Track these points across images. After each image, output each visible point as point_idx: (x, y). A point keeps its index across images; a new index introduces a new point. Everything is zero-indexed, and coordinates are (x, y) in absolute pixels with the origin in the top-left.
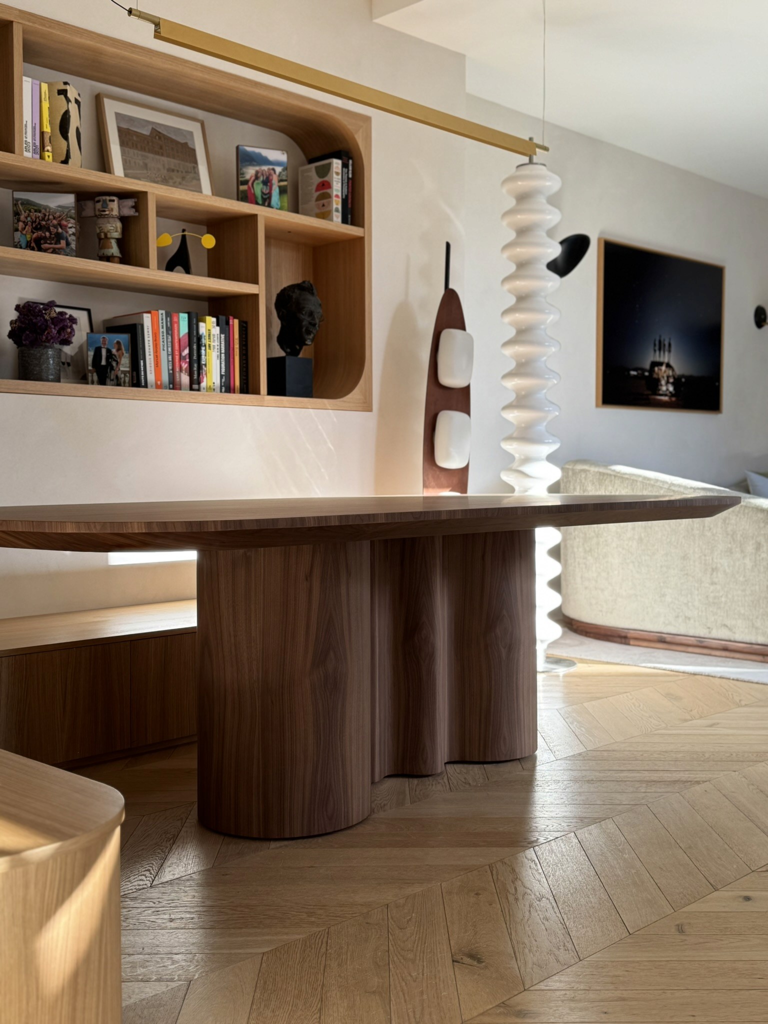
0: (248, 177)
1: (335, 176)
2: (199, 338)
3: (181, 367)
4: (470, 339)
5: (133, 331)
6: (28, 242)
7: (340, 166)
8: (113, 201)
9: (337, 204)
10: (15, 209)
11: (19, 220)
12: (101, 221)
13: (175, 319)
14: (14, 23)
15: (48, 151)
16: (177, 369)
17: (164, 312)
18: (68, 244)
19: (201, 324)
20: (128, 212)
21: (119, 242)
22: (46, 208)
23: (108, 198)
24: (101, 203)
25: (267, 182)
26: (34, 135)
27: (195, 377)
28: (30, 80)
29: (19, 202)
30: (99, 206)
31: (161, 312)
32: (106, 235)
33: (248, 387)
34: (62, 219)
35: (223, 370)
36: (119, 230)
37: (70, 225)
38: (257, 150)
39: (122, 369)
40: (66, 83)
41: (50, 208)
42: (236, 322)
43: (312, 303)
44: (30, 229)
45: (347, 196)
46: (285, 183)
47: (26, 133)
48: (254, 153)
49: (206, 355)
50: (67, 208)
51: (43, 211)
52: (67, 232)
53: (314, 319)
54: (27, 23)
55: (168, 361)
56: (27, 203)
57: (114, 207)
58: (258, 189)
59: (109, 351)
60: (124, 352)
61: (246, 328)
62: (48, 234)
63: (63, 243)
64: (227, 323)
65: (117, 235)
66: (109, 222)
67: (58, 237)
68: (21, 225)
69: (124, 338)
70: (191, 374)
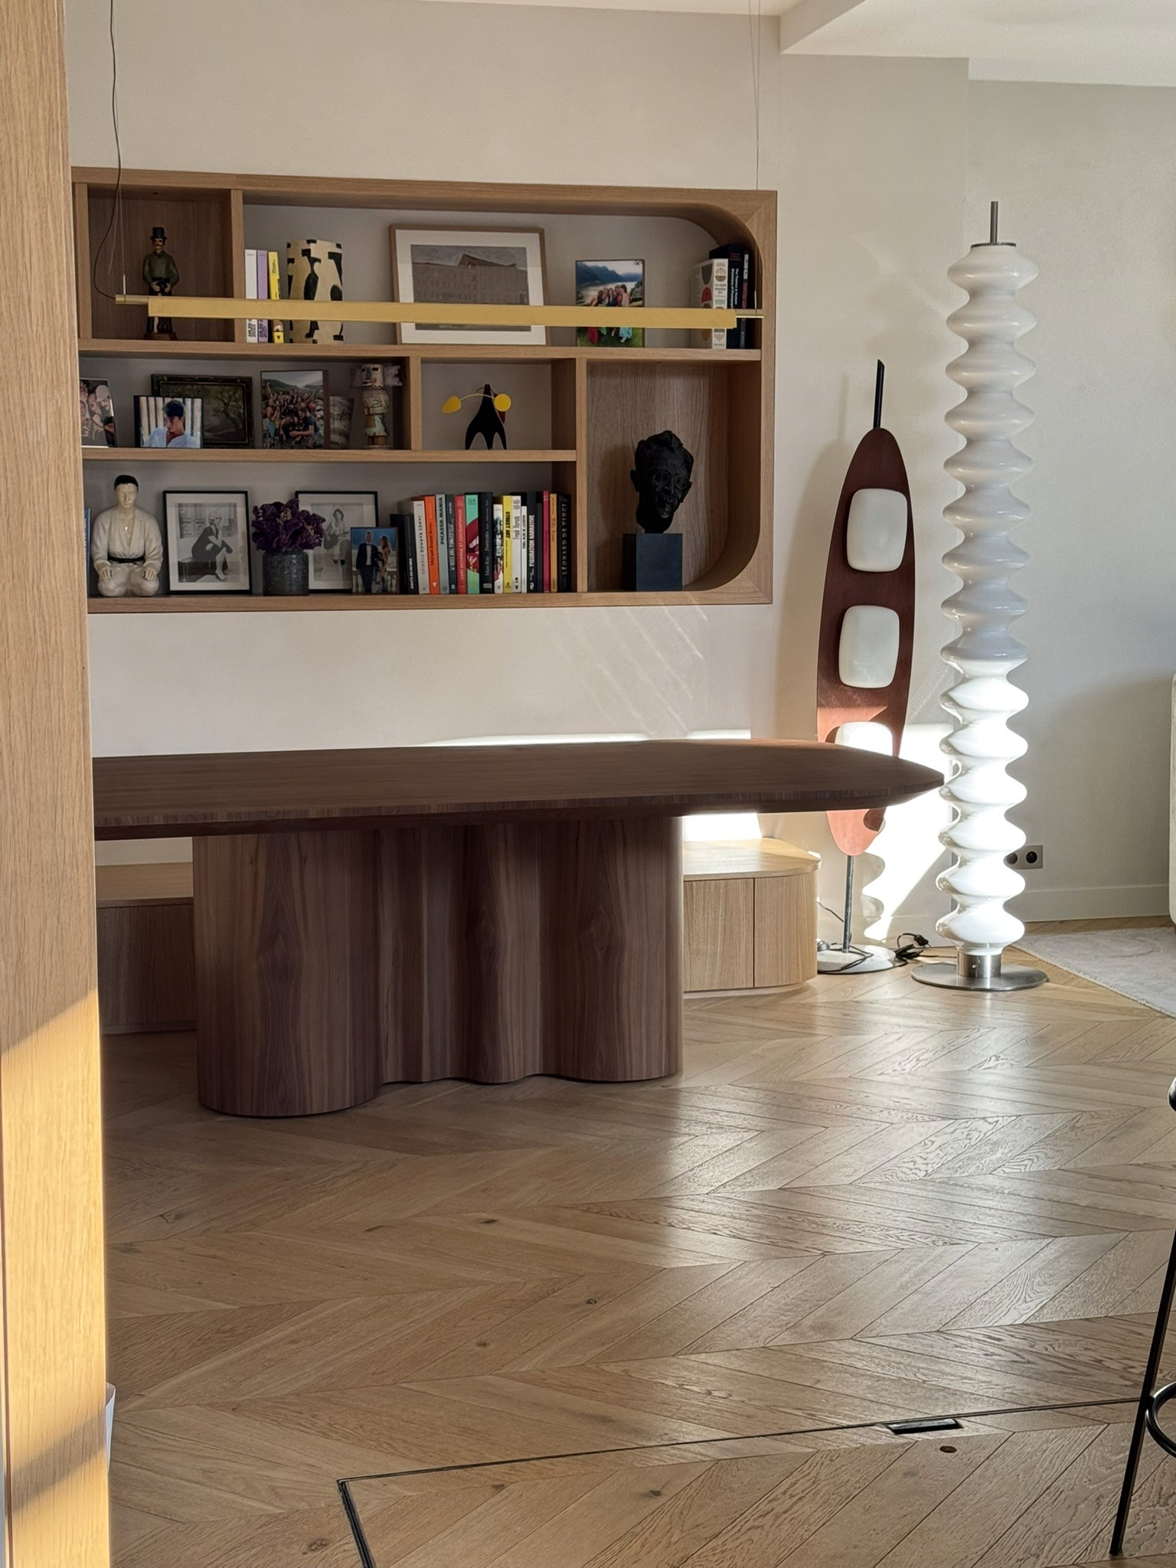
0: (588, 301)
1: (717, 281)
2: (494, 523)
3: (467, 561)
5: (401, 522)
6: (276, 429)
7: (726, 268)
8: (377, 369)
10: (263, 392)
11: (267, 405)
12: (366, 394)
13: (460, 504)
14: (232, 192)
15: (278, 331)
16: (462, 565)
17: (443, 496)
18: (316, 430)
19: (496, 506)
20: (393, 381)
21: (385, 418)
22: (294, 388)
23: (372, 366)
24: (365, 373)
27: (487, 573)
28: (254, 252)
29: (268, 384)
30: (363, 376)
31: (438, 497)
32: (370, 410)
34: (310, 401)
35: (532, 561)
36: (384, 403)
37: (318, 408)
38: (601, 264)
39: (388, 570)
40: (309, 242)
41: (298, 389)
42: (553, 497)
44: (279, 414)
46: (640, 302)
48: (597, 268)
49: (502, 545)
50: (315, 387)
51: (291, 392)
52: (315, 416)
53: (669, 483)
54: (252, 188)
55: (449, 556)
56: (276, 384)
57: (378, 377)
59: (374, 549)
60: (391, 550)
62: (296, 419)
63: (311, 428)
64: (540, 500)
65: (380, 410)
66: (372, 396)
67: (307, 422)
68: (269, 409)
70: (481, 570)
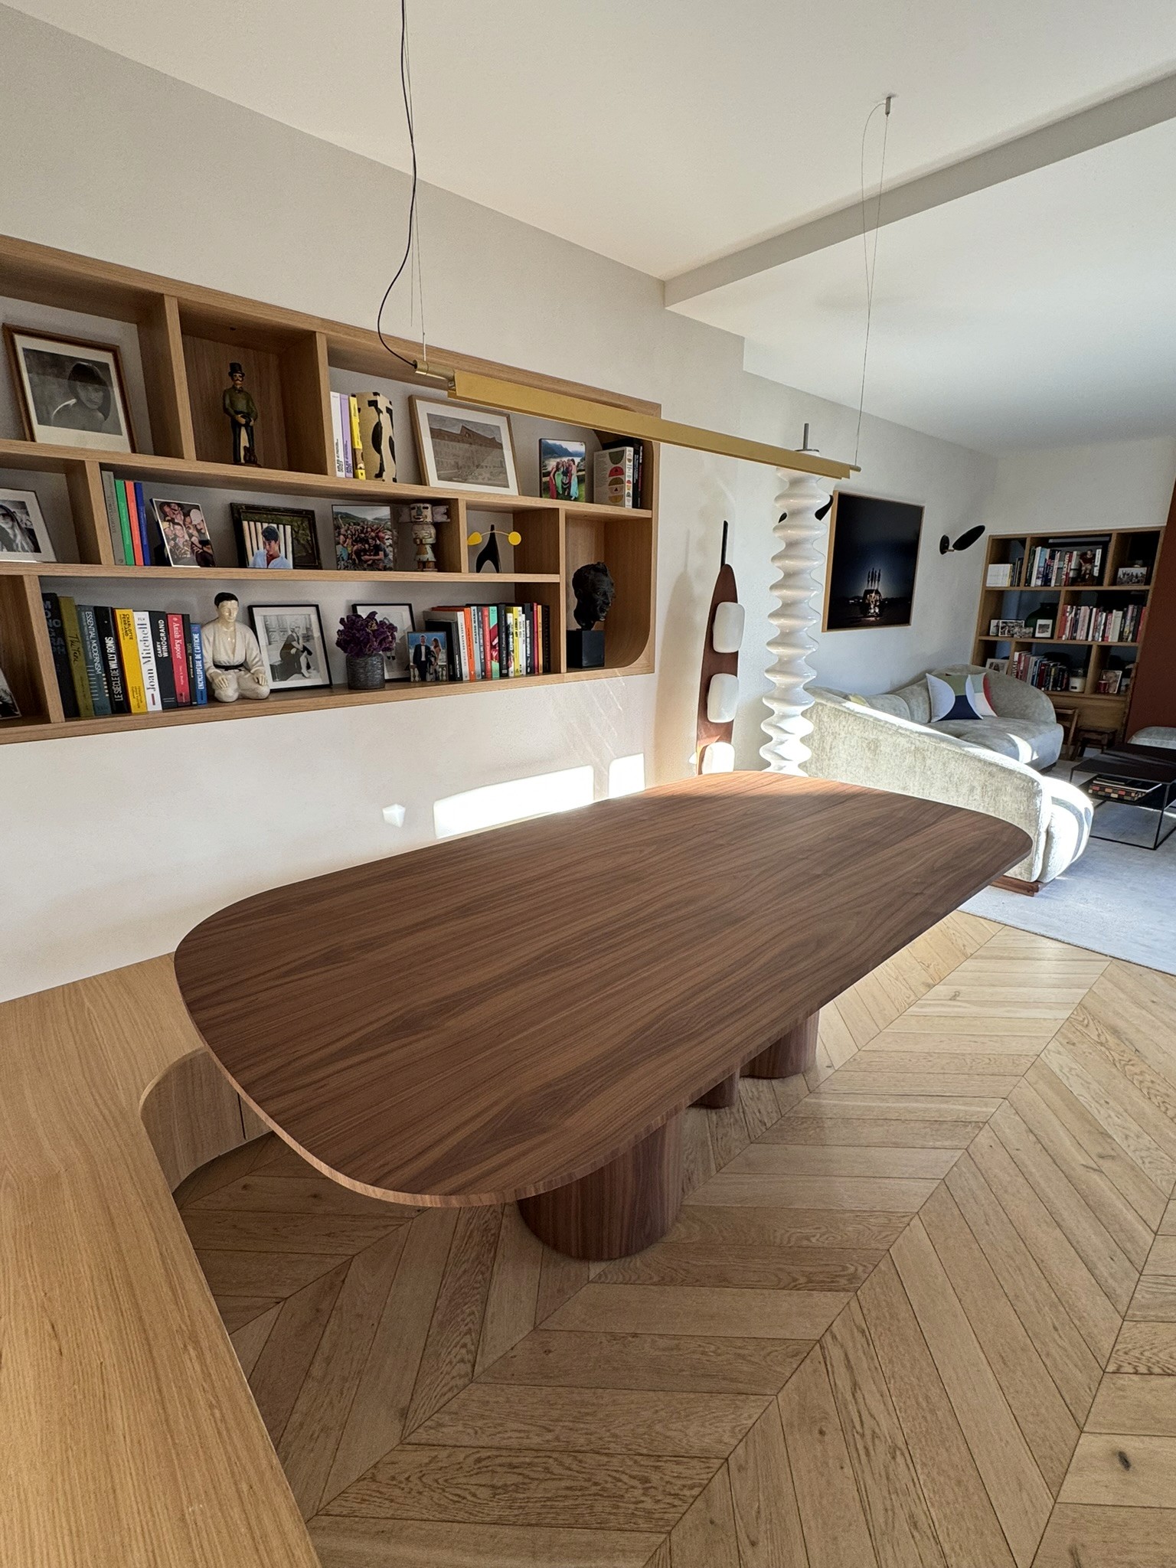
0: (550, 469)
1: (627, 463)
2: (507, 627)
3: (491, 655)
4: (742, 611)
5: (449, 629)
7: (632, 454)
8: (427, 508)
9: (628, 489)
10: (335, 522)
11: (339, 534)
12: (416, 527)
13: (486, 613)
14: (317, 333)
15: (361, 468)
16: (489, 658)
17: (475, 608)
18: (386, 555)
19: (509, 615)
20: (441, 518)
21: (434, 547)
22: (364, 520)
23: (422, 505)
24: (415, 511)
25: (567, 473)
26: (346, 454)
27: (505, 663)
28: (338, 394)
29: (339, 516)
30: (414, 512)
31: (473, 608)
32: (421, 541)
33: (550, 668)
34: (380, 531)
35: (529, 652)
36: (433, 536)
37: (387, 537)
38: (558, 443)
39: (439, 664)
40: (376, 394)
41: (368, 521)
42: (540, 607)
43: (605, 584)
44: (351, 541)
45: (637, 481)
46: (583, 473)
47: (338, 452)
48: (555, 445)
49: (513, 642)
52: (385, 544)
53: (607, 599)
54: (331, 333)
55: (481, 652)
56: (346, 516)
57: (428, 514)
58: (559, 479)
59: (427, 648)
60: (441, 648)
61: (549, 612)
62: (367, 546)
63: (381, 553)
64: (532, 609)
65: (431, 541)
66: (423, 529)
67: (377, 549)
68: (342, 537)
69: (440, 636)
70: (500, 662)
